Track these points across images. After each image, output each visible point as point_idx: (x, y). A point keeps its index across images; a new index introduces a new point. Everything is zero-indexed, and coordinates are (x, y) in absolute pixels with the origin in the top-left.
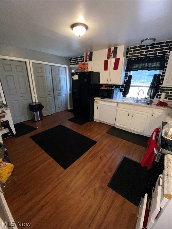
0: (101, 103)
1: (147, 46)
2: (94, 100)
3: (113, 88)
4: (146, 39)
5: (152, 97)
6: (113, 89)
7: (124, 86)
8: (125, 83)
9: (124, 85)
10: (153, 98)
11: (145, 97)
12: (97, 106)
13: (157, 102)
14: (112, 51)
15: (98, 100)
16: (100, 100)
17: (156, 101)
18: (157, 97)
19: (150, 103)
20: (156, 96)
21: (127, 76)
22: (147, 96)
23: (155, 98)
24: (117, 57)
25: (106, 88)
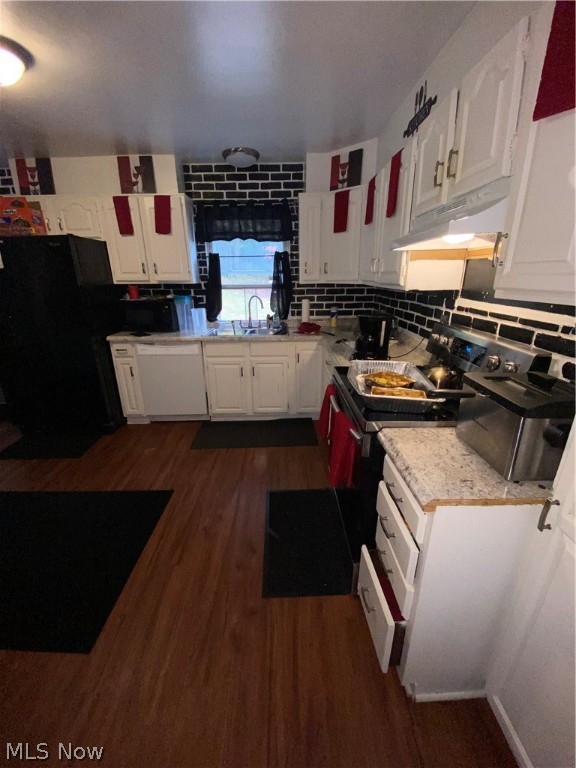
0: (140, 353)
1: (239, 170)
2: (107, 345)
3: (169, 297)
4: (236, 150)
5: (283, 314)
6: (172, 300)
7: (203, 288)
8: (202, 278)
9: (202, 283)
10: (286, 318)
11: (268, 316)
12: (127, 367)
13: (296, 325)
14: (136, 168)
15: (126, 342)
16: (135, 342)
17: (292, 321)
18: (293, 314)
19: (283, 331)
20: (291, 310)
21: (204, 256)
22: (272, 314)
23: (290, 317)
24: (161, 192)
25: (143, 299)
